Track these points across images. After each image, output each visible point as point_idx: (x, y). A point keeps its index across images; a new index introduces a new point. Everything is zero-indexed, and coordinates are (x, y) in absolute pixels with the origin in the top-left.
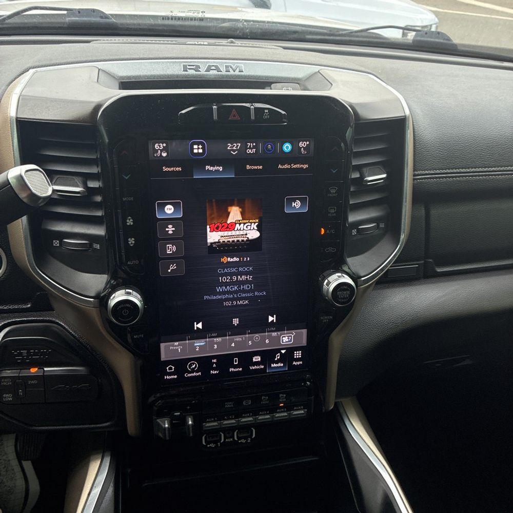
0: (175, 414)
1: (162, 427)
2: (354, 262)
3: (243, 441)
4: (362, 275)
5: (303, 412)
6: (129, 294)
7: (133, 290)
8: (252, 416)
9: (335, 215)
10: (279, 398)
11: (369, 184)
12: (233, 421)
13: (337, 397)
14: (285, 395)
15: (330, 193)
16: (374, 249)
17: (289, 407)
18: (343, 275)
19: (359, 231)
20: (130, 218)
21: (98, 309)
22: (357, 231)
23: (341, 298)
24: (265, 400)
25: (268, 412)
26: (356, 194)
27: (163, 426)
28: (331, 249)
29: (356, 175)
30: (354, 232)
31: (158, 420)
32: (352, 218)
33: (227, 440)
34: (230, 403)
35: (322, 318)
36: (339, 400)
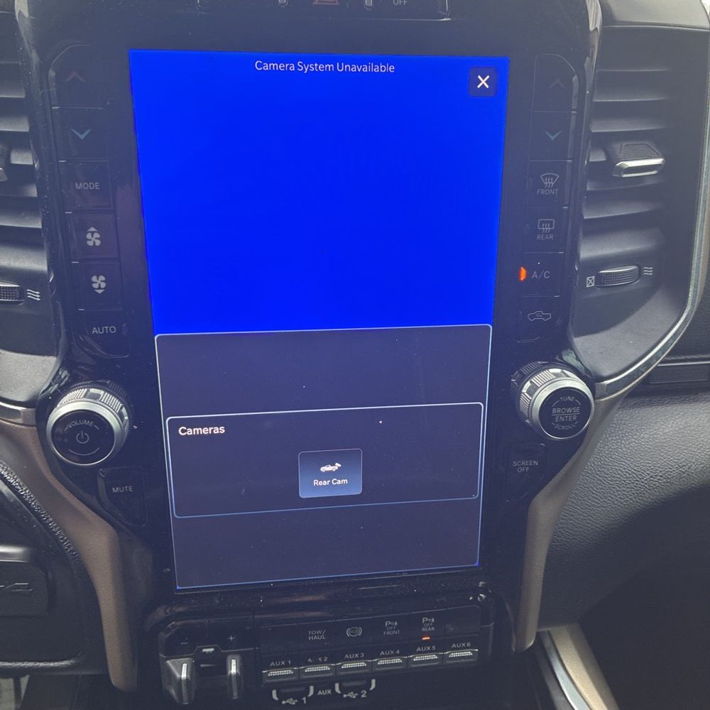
0: (204, 650)
1: (174, 676)
2: (588, 347)
3: (352, 695)
4: (605, 374)
5: (470, 653)
6: (96, 397)
7: (106, 391)
8: (363, 658)
9: (551, 237)
10: (422, 626)
11: (625, 176)
12: (326, 668)
13: (540, 624)
14: (433, 620)
15: (542, 186)
16: (632, 320)
17: (441, 644)
18: (566, 372)
19: (600, 280)
20: (92, 229)
21: (35, 428)
22: (596, 279)
23: (562, 423)
24: (391, 628)
25: (398, 652)
26: (597, 199)
27: (178, 676)
28: (540, 315)
29: (598, 157)
30: (590, 281)
31: (168, 662)
32: (589, 251)
33: (320, 693)
34: (319, 632)
35: (515, 464)
36: (545, 629)
